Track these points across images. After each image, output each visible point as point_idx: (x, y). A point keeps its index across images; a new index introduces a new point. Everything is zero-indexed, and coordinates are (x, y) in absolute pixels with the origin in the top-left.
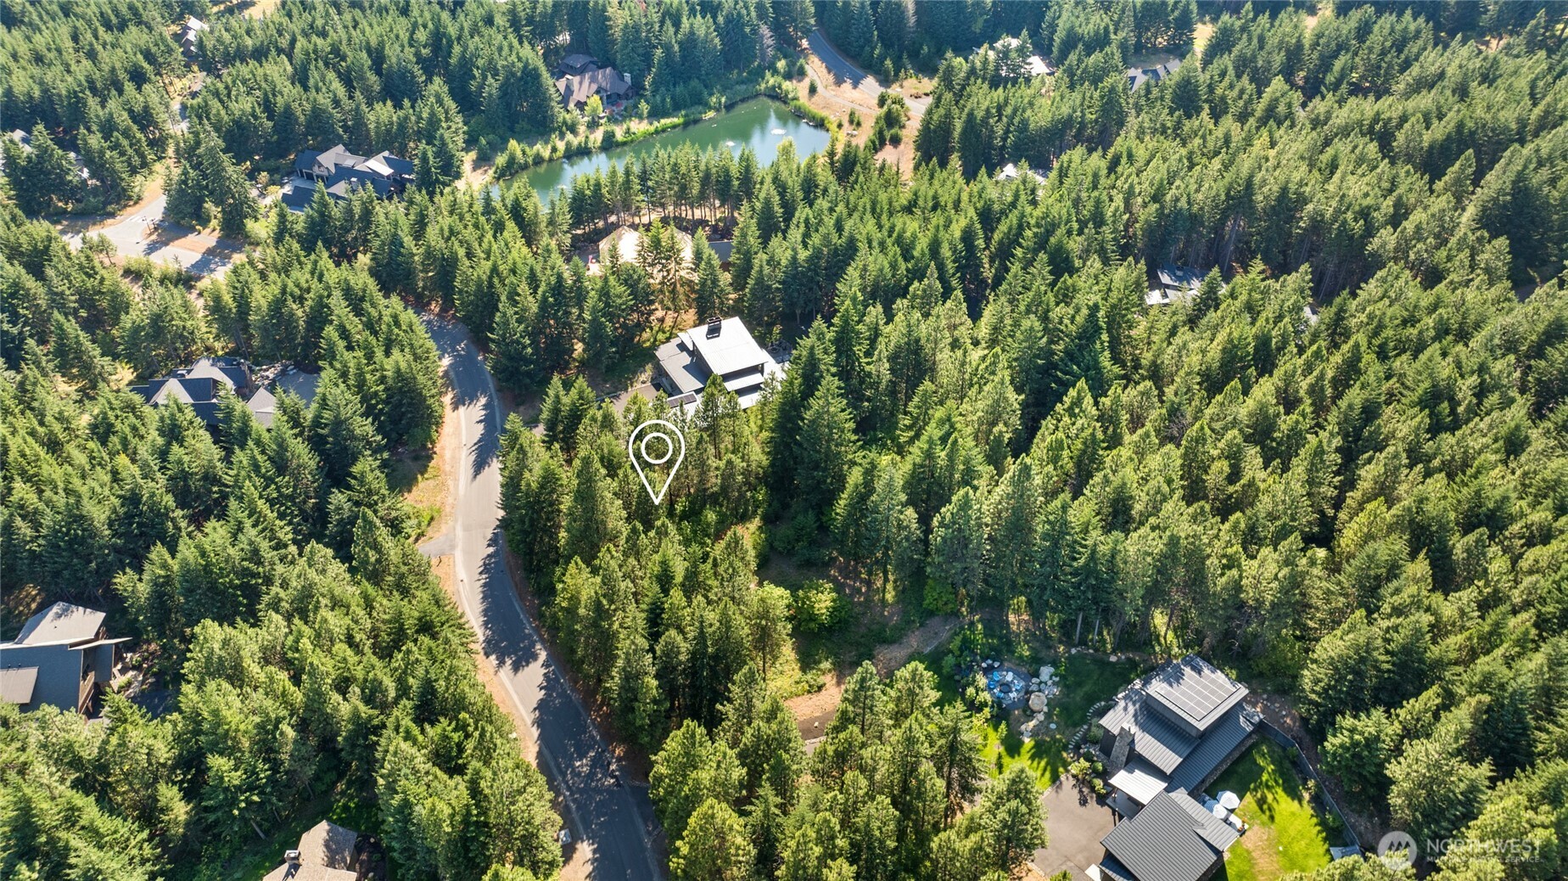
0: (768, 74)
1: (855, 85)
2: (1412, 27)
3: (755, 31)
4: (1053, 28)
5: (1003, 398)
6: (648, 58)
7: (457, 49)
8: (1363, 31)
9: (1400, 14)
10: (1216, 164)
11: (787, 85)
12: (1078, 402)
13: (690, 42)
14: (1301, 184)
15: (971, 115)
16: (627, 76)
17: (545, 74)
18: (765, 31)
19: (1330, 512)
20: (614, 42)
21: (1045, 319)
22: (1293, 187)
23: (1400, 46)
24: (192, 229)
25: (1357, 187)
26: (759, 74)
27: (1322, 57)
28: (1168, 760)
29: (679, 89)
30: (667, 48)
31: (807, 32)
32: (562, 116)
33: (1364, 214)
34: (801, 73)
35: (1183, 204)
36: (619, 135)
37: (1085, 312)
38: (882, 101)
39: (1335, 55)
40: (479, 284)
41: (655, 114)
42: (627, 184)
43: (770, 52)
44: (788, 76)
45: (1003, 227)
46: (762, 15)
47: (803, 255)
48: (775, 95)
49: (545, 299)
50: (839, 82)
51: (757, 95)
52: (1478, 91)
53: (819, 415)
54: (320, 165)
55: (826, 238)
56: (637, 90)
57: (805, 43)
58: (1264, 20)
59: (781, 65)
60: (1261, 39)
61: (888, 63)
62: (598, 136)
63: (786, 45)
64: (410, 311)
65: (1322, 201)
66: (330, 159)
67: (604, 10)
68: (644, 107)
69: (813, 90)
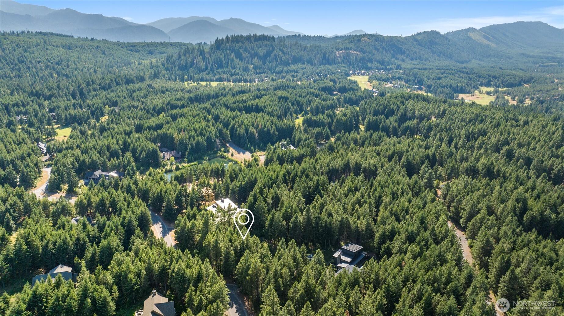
0: (219, 152)
1: (244, 154)
2: (382, 134)
3: (215, 141)
4: (294, 139)
5: (300, 199)
6: (186, 148)
7: (132, 145)
8: (371, 136)
9: (379, 132)
10: (340, 159)
11: (225, 154)
12: (317, 199)
13: (198, 143)
14: (360, 161)
15: (278, 155)
16: (180, 153)
17: (159, 151)
18: (218, 141)
19: (376, 218)
20: (175, 144)
21: (307, 184)
22: (358, 162)
23: (380, 138)
24: (57, 192)
25: (372, 161)
26: (216, 152)
27: (362, 142)
28: (349, 260)
29: (196, 155)
30: (192, 145)
31: (228, 142)
32: (163, 162)
33: (375, 166)
34: (228, 152)
35: (334, 167)
36: (180, 167)
37: (316, 181)
38: (252, 156)
39: (365, 141)
40: (158, 194)
41: (189, 162)
42: (191, 173)
43: (219, 146)
44: (225, 152)
45: (292, 174)
46: (216, 137)
47: (243, 183)
48: (222, 157)
49: (177, 195)
50: (239, 153)
51: (217, 157)
52: (397, 145)
53: (259, 205)
54: (95, 175)
55: (249, 178)
56: (183, 156)
57: (228, 145)
58: (347, 134)
59: (223, 149)
60: (347, 139)
61: (252, 148)
62: (174, 167)
63: (223, 145)
64: (140, 200)
65: (365, 164)
66: (98, 173)
67: (173, 135)
68: (186, 160)
69: (232, 155)
